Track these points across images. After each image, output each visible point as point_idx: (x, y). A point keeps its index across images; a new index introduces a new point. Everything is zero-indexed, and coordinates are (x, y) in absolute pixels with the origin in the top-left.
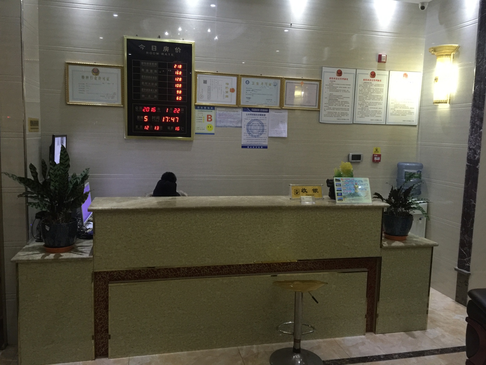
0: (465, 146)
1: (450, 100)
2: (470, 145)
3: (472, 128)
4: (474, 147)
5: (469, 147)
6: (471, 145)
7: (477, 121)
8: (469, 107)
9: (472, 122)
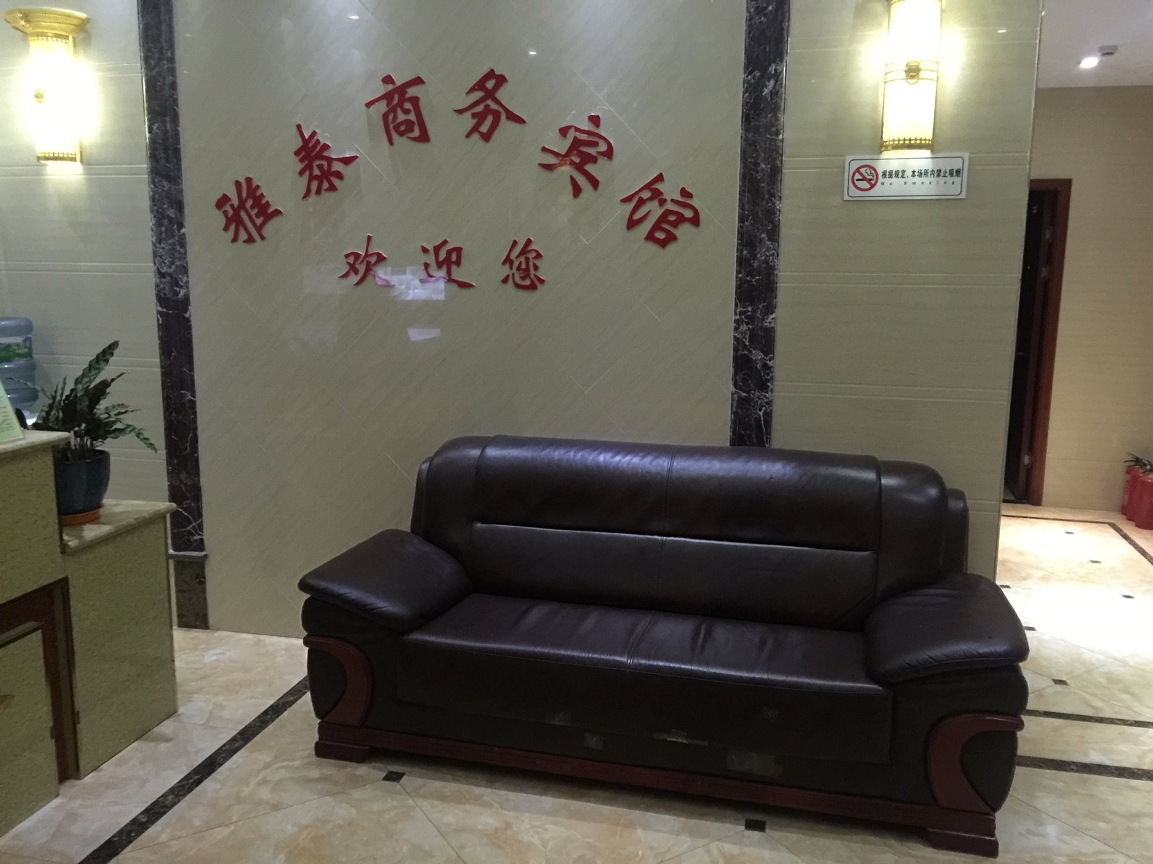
0: (148, 268)
1: (81, 153)
2: (161, 265)
3: (159, 223)
4: (170, 270)
5: (158, 269)
6: (163, 265)
7: (168, 209)
8: (142, 174)
9: (157, 211)
